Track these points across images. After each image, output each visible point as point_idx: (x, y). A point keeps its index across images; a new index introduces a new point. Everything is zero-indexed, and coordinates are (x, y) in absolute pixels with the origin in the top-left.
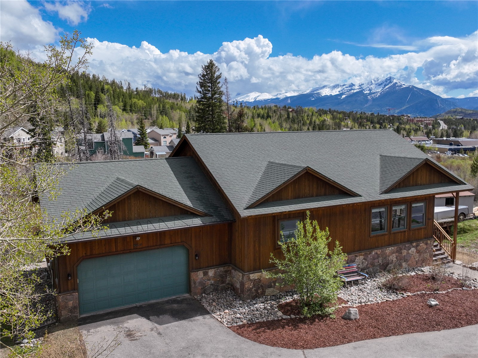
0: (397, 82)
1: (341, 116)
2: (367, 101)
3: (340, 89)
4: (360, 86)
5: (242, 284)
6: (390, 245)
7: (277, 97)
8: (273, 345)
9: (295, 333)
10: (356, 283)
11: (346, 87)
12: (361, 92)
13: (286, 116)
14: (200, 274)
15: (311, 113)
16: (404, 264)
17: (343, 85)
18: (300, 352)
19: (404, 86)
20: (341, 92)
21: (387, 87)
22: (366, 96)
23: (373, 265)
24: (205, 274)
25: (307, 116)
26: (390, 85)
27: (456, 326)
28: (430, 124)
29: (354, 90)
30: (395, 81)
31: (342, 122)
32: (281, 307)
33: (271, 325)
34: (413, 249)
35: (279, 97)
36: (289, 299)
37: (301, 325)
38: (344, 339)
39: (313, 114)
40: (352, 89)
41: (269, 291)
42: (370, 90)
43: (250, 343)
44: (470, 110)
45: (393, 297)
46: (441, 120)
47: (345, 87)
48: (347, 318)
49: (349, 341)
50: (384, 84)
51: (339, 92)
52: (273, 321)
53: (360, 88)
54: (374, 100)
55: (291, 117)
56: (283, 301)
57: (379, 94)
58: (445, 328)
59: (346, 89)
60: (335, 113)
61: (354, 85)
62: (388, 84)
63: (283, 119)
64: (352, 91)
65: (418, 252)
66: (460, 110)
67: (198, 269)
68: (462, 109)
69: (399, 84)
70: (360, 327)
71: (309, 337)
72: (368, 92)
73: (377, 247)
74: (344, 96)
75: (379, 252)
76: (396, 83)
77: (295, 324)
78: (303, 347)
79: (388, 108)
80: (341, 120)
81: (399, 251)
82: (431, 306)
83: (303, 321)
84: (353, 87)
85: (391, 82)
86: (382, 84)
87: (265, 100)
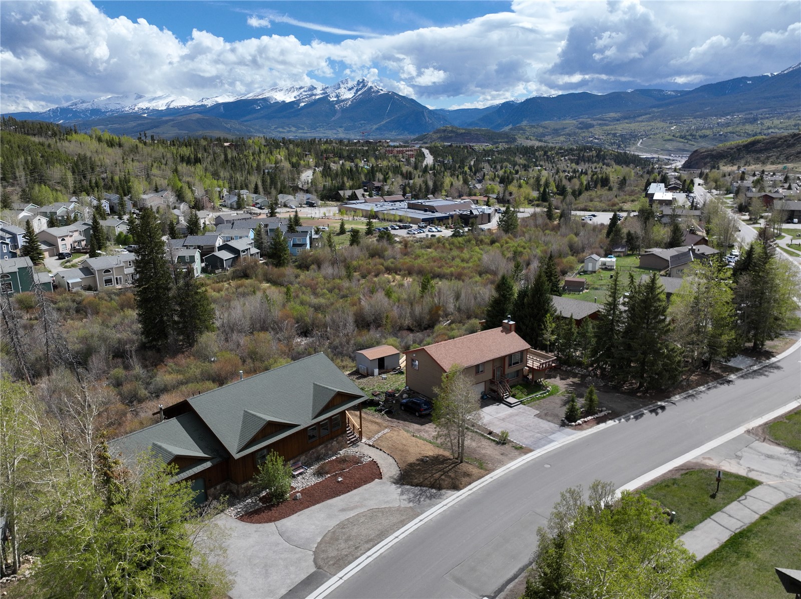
0: (373, 85)
1: (299, 150)
2: (335, 112)
3: (296, 93)
4: (323, 89)
5: (238, 491)
6: (320, 444)
7: (203, 103)
8: (260, 523)
9: (270, 513)
10: (301, 474)
11: (304, 91)
12: (325, 99)
13: (223, 156)
14: (212, 489)
15: (257, 149)
16: (330, 452)
17: (301, 88)
18: (273, 523)
19: (382, 92)
20: (298, 98)
21: (359, 93)
22: (332, 104)
23: (311, 458)
24: (215, 489)
25: (253, 154)
26: (363, 90)
27: (349, 491)
28: (412, 156)
29: (315, 95)
30: (370, 84)
31: (301, 160)
32: (261, 499)
33: (257, 512)
34: (335, 442)
35: (205, 103)
36: (264, 493)
37: (272, 508)
38: (293, 511)
39: (260, 151)
40: (313, 95)
41: (253, 491)
42: (337, 96)
43: (249, 524)
44: (463, 129)
45: (320, 480)
46: (427, 148)
47: (302, 90)
48: (295, 499)
49: (296, 512)
50: (355, 88)
51: (295, 97)
52: (258, 509)
53: (323, 93)
54: (344, 110)
55: (229, 156)
56: (262, 495)
57: (350, 103)
58: (343, 494)
59: (304, 93)
60: (291, 146)
61: (315, 88)
62: (361, 89)
63: (219, 162)
64: (314, 97)
65: (338, 443)
66: (450, 129)
67: (211, 487)
68: (452, 126)
69: (375, 89)
70: (301, 503)
71: (277, 515)
72: (336, 99)
73: (312, 448)
74: (302, 104)
75: (314, 450)
76: (371, 88)
77: (269, 508)
78: (274, 521)
79: (362, 122)
80: (300, 157)
81: (326, 446)
82: (338, 482)
83: (273, 506)
84: (315, 92)
85: (364, 86)
86: (352, 88)
87: (183, 108)
